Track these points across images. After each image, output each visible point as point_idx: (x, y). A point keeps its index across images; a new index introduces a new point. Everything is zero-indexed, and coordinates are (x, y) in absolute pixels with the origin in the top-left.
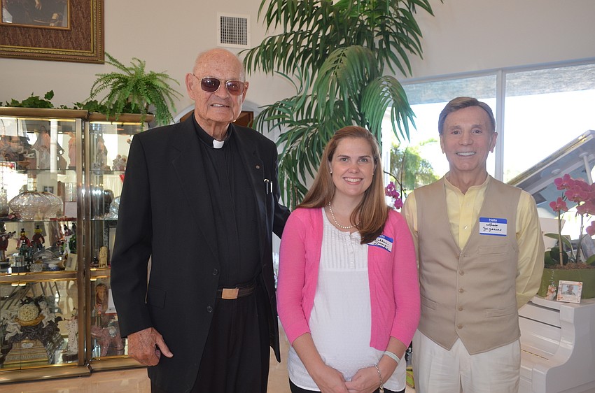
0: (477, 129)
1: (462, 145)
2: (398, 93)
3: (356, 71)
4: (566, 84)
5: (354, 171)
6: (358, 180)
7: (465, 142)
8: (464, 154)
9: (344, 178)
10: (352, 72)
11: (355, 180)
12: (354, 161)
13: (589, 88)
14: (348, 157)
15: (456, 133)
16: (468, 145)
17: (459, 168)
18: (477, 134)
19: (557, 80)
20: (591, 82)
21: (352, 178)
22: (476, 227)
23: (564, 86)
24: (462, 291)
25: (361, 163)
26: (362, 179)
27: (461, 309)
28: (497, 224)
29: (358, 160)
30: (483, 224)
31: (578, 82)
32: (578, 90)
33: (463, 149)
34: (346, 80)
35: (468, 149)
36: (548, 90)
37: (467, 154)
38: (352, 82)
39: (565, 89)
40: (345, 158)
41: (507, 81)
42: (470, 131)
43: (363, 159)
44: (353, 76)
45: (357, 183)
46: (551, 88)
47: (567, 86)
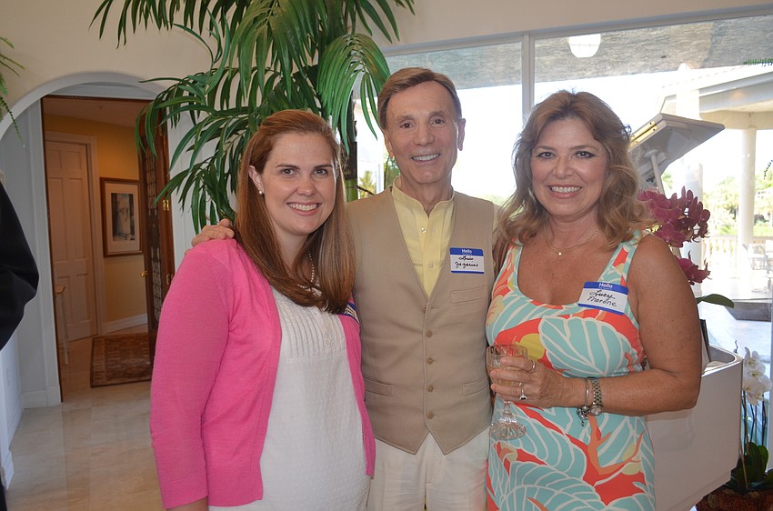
0: (437, 118)
1: (419, 145)
2: (373, 58)
3: (302, 20)
4: (612, 64)
5: (308, 191)
6: (314, 206)
7: (423, 141)
8: (424, 159)
9: (288, 204)
10: (295, 22)
11: (309, 208)
12: (305, 175)
13: (640, 72)
14: (295, 168)
15: (407, 126)
16: (428, 144)
17: (419, 180)
18: (438, 125)
19: (601, 58)
20: (643, 63)
21: (303, 204)
22: (445, 264)
23: (609, 68)
24: (430, 361)
25: (318, 177)
26: (318, 205)
27: (431, 389)
28: (472, 257)
29: (312, 173)
30: (455, 258)
31: (628, 62)
32: (627, 74)
33: (421, 151)
34: (285, 34)
35: (429, 150)
36: (589, 73)
37: (428, 158)
38: (296, 37)
39: (610, 72)
40: (289, 170)
41: (536, 58)
42: (428, 122)
43: (319, 169)
44: (297, 29)
45: (313, 212)
46: (594, 70)
47: (613, 67)
